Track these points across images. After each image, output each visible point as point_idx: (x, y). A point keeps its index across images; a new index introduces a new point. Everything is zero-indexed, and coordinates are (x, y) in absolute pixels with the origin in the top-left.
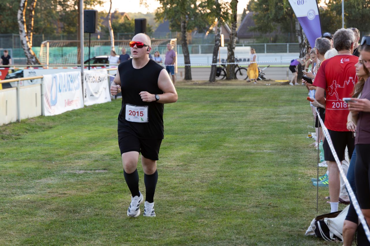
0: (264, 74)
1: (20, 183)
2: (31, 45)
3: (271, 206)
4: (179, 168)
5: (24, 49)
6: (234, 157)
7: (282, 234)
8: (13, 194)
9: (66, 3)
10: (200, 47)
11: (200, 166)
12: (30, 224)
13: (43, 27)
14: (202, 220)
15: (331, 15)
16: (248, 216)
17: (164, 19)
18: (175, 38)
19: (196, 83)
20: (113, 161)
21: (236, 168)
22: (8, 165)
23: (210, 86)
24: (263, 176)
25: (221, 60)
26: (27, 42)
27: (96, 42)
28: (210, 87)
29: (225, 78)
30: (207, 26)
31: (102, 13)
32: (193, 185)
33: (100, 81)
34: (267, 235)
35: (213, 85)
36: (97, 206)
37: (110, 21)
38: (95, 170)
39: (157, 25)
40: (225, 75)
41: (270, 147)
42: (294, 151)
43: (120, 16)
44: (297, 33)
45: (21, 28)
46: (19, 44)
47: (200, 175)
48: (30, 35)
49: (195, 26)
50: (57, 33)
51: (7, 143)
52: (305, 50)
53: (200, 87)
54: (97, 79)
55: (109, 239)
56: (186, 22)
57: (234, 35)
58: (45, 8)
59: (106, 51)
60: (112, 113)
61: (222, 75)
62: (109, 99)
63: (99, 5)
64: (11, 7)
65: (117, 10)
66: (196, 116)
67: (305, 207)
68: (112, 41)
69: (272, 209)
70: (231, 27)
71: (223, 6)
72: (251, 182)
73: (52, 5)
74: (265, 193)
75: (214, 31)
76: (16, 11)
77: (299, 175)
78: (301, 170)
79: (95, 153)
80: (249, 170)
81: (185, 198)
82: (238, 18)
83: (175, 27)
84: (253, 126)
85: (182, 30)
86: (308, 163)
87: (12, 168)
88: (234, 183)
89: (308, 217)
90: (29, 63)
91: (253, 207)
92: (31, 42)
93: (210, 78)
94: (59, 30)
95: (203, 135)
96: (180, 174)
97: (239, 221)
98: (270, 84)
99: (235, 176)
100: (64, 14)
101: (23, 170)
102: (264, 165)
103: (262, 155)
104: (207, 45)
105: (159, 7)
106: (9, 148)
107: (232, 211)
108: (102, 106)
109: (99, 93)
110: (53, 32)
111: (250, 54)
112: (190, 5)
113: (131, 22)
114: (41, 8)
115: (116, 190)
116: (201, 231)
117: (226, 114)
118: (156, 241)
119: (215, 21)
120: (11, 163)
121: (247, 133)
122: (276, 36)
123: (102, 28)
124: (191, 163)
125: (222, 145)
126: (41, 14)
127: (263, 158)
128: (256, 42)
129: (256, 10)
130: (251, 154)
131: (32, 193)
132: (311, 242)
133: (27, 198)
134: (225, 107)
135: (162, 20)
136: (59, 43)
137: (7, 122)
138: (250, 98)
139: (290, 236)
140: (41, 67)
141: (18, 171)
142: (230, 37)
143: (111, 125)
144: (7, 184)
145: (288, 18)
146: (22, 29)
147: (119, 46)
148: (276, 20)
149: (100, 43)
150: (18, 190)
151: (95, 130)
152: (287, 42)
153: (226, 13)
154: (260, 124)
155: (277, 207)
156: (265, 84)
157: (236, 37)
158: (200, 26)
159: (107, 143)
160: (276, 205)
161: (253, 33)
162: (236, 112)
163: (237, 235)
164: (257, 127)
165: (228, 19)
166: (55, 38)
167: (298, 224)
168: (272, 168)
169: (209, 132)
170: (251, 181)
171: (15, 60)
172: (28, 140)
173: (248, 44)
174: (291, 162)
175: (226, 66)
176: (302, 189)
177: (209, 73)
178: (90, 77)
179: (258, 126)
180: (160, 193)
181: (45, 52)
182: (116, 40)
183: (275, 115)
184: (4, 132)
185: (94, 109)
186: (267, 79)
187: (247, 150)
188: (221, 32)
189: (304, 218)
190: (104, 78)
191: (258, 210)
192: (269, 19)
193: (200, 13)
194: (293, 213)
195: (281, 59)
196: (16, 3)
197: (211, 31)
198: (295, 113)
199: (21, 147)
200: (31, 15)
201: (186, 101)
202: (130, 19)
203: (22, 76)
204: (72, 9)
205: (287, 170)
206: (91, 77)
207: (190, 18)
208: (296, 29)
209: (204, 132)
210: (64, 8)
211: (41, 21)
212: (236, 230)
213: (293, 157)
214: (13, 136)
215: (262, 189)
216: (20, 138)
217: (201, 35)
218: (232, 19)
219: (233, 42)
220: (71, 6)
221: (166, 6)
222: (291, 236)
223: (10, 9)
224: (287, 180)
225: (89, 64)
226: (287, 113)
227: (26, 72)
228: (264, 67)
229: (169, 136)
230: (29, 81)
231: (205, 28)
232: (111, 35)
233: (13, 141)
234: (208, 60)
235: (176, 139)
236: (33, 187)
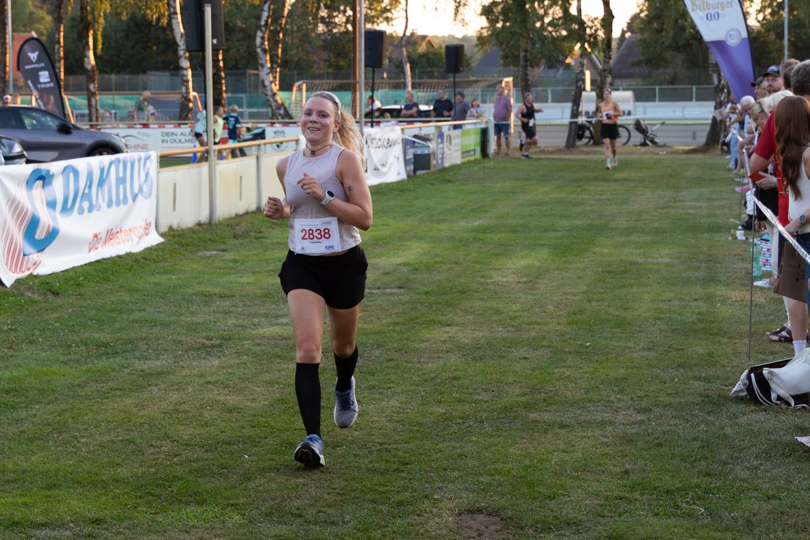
0: (656, 136)
1: (265, 308)
2: (278, 87)
3: (673, 348)
4: (520, 285)
5: (266, 95)
6: (610, 269)
7: (692, 394)
8: (254, 325)
9: (333, 20)
10: (549, 91)
11: (554, 284)
12: (284, 373)
13: (296, 58)
14: (561, 370)
15: (767, 39)
16: (635, 364)
17: (491, 46)
18: (509, 76)
19: (544, 151)
20: (414, 274)
21: (614, 287)
22: (246, 279)
23: (568, 154)
24: (659, 300)
25: (583, 113)
26: (271, 82)
27: (382, 83)
28: (567, 157)
29: (592, 141)
30: (561, 58)
31: (391, 36)
32: (544, 314)
33: (390, 146)
34: (668, 395)
35: (572, 154)
36: (391, 346)
37: (404, 49)
38: (384, 288)
39: (479, 56)
40: (592, 137)
41: (667, 254)
42: (708, 261)
43: (420, 41)
44: (711, 69)
45: (262, 60)
46: (256, 87)
47: (556, 299)
48: (276, 72)
49: (541, 58)
50: (318, 68)
51: (242, 244)
52: (724, 96)
53: (550, 156)
54: (386, 143)
55: (411, 398)
56: (529, 49)
57: (606, 72)
58: (298, 28)
59: (397, 98)
60: (409, 198)
61: (588, 137)
62: (403, 176)
63: (385, 23)
64: (244, 26)
65: (415, 31)
66: (546, 203)
67: (729, 350)
68: (407, 81)
69: (675, 353)
70: (602, 59)
71: (590, 24)
72: (639, 310)
73: (310, 24)
74: (663, 327)
75: (573, 66)
76: (252, 33)
77: (718, 298)
78: (721, 291)
79: (383, 262)
80: (635, 290)
81: (533, 334)
82: (614, 45)
83: (509, 59)
84: (639, 220)
85: (522, 63)
86: (732, 280)
87: (252, 283)
88: (612, 310)
89: (733, 367)
90: (274, 116)
91: (644, 349)
92: (277, 83)
93: (568, 142)
94: (322, 63)
95: (559, 234)
96: (522, 296)
97: (622, 371)
98: (665, 153)
99: (613, 300)
100: (329, 37)
101: (270, 288)
102: (659, 283)
103: (655, 267)
104: (560, 88)
105: (484, 26)
106: (247, 253)
107: (609, 356)
108: (393, 186)
109: (388, 166)
110: (312, 67)
111: (632, 103)
112: (534, 23)
113: (438, 51)
114: (293, 28)
115: (419, 321)
116: (560, 387)
117: (594, 200)
118: (487, 401)
119: (574, 50)
120: (249, 276)
121: (630, 231)
122: (675, 74)
123: (390, 59)
124: (539, 279)
125: (590, 251)
126: (292, 39)
127: (658, 271)
128: (641, 83)
129: (642, 31)
130: (638, 264)
131: (285, 325)
132: (740, 407)
133: (278, 333)
134: (592, 188)
135: (487, 47)
136: (323, 84)
137: (241, 211)
138: (633, 174)
139: (705, 397)
140: (295, 123)
141: (261, 288)
142: (600, 75)
143: (408, 216)
144: (244, 310)
145: (695, 44)
146: (263, 62)
147: (418, 90)
148: (676, 47)
149: (387, 85)
150: (263, 320)
151: (382, 225)
152: (693, 84)
153: (594, 36)
154: (651, 216)
155: (683, 350)
156: (656, 152)
157: (610, 76)
158: (550, 57)
159: (402, 246)
160: (681, 347)
161: (637, 70)
162: (611, 197)
163: (618, 394)
164: (646, 222)
165: (598, 46)
166: (314, 77)
167: (718, 378)
168: (673, 288)
169: (567, 229)
170: (639, 308)
171: (250, 113)
172: (275, 240)
173: (628, 87)
174: (705, 278)
175: (594, 122)
176: (722, 321)
177: (566, 134)
178: (373, 139)
179: (647, 220)
180: (491, 325)
181: (299, 99)
182: (414, 81)
183: (675, 202)
184: (237, 227)
185: (380, 191)
186: (660, 144)
187: (631, 258)
188: (585, 68)
189: (729, 369)
190: (396, 140)
191: (651, 355)
192: (664, 46)
193: (549, 35)
194: (710, 360)
195: (683, 112)
196: (252, 20)
197: (568, 66)
198: (708, 199)
199: (265, 251)
200: (277, 38)
201: (527, 179)
202: (436, 46)
203: (264, 138)
204: (343, 29)
205: (698, 291)
206: (376, 139)
207: (533, 44)
208: (710, 62)
209: (558, 228)
210: (330, 28)
211: (291, 50)
212: (616, 386)
213: (707, 269)
214: (252, 234)
215: (657, 321)
216: (262, 237)
217: (551, 73)
218: (604, 46)
219: (605, 83)
220: (340, 25)
221: (495, 25)
222: (708, 397)
223: (242, 30)
224: (698, 307)
225: (372, 118)
226: (696, 199)
227: (269, 131)
228: (655, 125)
229: (503, 235)
230: (275, 145)
231: (557, 60)
232: (406, 71)
233: (251, 242)
234: (563, 112)
235: (514, 240)
236: (286, 315)
